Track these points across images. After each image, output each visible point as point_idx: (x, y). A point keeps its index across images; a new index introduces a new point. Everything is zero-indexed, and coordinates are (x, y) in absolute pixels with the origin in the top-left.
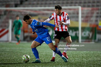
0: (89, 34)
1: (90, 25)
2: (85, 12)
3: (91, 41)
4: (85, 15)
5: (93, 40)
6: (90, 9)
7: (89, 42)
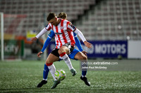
0: (14, 49)
1: (16, 37)
2: (9, 20)
3: (18, 58)
4: (9, 24)
5: (20, 57)
6: (15, 16)
7: (14, 58)
